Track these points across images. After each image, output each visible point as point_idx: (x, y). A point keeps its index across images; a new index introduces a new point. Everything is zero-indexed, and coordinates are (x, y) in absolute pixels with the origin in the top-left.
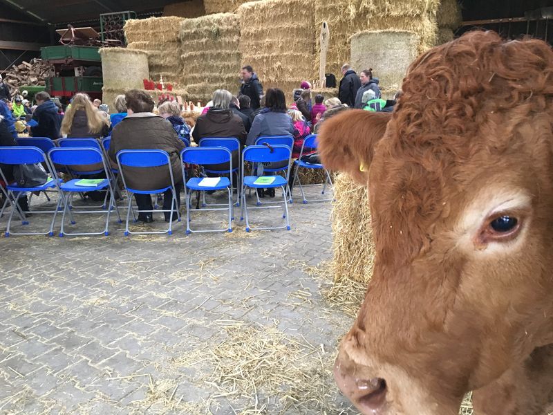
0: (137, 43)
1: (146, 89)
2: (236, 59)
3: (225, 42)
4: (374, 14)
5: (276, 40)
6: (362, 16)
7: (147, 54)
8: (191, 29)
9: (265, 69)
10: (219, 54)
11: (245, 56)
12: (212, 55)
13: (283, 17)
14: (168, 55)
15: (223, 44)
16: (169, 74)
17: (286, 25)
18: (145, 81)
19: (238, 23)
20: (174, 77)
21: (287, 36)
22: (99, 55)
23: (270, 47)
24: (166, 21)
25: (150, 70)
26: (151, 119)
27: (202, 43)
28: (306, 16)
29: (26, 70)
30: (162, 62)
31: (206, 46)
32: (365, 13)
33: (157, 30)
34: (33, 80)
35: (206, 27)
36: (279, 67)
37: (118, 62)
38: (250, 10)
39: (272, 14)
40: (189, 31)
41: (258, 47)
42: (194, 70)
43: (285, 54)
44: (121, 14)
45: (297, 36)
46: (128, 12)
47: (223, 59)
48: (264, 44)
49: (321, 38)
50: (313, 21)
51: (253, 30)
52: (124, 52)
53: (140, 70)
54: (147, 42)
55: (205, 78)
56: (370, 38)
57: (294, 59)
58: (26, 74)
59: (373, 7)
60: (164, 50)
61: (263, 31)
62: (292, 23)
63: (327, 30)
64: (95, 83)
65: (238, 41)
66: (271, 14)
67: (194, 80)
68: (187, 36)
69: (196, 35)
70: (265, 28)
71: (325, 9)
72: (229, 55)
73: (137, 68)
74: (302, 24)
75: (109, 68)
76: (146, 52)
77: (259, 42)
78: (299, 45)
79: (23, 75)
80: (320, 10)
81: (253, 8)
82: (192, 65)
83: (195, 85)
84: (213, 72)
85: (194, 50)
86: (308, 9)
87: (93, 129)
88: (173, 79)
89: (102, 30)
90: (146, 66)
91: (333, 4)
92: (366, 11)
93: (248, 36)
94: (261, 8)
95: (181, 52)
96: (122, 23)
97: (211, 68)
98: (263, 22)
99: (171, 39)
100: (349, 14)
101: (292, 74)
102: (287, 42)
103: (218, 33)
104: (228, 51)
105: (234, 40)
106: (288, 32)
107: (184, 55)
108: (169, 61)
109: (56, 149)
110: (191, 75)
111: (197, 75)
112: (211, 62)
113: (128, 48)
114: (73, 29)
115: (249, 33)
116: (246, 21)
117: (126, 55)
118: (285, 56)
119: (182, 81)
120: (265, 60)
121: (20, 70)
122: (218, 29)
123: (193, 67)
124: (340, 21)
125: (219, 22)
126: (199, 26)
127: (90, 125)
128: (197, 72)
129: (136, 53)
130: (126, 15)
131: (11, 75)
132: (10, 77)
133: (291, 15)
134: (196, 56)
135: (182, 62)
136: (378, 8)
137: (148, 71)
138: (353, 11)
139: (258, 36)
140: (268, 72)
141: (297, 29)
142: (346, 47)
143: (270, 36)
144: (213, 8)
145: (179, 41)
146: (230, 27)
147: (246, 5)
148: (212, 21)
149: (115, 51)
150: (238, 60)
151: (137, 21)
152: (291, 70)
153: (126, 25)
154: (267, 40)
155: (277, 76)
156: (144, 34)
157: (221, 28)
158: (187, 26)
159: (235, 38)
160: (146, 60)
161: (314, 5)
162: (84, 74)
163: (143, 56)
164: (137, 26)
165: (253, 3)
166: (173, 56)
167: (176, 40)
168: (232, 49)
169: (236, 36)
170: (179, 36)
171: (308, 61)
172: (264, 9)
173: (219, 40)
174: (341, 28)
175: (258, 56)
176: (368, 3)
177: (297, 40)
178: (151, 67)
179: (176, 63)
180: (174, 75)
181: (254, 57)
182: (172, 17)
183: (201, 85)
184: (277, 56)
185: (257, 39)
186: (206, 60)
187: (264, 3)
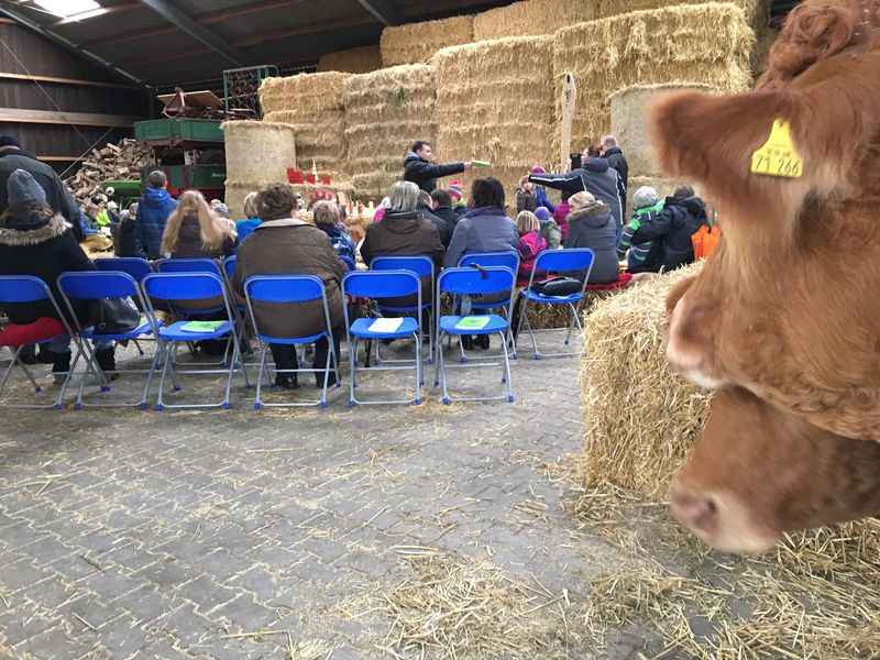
0: (279, 113)
1: (291, 182)
2: (429, 134)
3: (412, 107)
4: (647, 59)
5: (492, 103)
6: (628, 63)
7: (293, 129)
8: (360, 89)
9: (474, 148)
10: (403, 127)
11: (443, 129)
12: (392, 128)
13: (503, 68)
14: (326, 129)
15: (410, 112)
16: (326, 158)
17: (508, 80)
18: (290, 171)
19: (433, 79)
20: (334, 164)
21: (510, 97)
22: (222, 132)
23: (482, 114)
24: (323, 79)
25: (297, 154)
26: (298, 229)
27: (377, 111)
28: (539, 65)
29: (112, 156)
30: (315, 142)
31: (384, 115)
32: (633, 58)
33: (310, 93)
34: (122, 171)
35: (383, 87)
36: (497, 145)
37: (250, 142)
38: (452, 59)
39: (486, 64)
40: (358, 92)
41: (464, 115)
42: (364, 151)
43: (506, 124)
44: (255, 71)
45: (525, 96)
46: (265, 66)
47: (410, 134)
48: (473, 109)
49: (563, 97)
50: (550, 72)
51: (456, 89)
52: (258, 126)
53: (282, 154)
54: (294, 112)
55: (381, 163)
56: (642, 96)
57: (519, 131)
58: (112, 163)
59: (645, 49)
60: (318, 122)
61: (471, 90)
62: (517, 77)
63: (573, 86)
64: (214, 175)
65: (433, 106)
66: (483, 63)
67: (365, 167)
68: (355, 101)
69: (368, 99)
70: (474, 85)
71: (569, 53)
72: (418, 128)
73: (278, 152)
74: (533, 78)
75: (236, 151)
76: (292, 126)
77: (465, 106)
78: (529, 109)
79: (107, 163)
80: (561, 56)
81: (456, 55)
82: (361, 145)
83: (365, 175)
84: (392, 154)
85: (365, 121)
86: (542, 55)
87: (209, 244)
88: (332, 166)
89: (226, 94)
90: (290, 146)
91: (581, 46)
92: (635, 55)
93: (448, 98)
94: (468, 54)
95: (345, 125)
96: (257, 84)
97: (390, 149)
98: (471, 76)
99: (330, 105)
100: (607, 61)
101: (516, 155)
102: (508, 106)
103: (402, 95)
104: (417, 122)
105: (427, 106)
106: (510, 91)
107: (349, 130)
108: (326, 139)
109: (153, 275)
110: (359, 160)
111: (369, 160)
112: (390, 140)
113: (263, 122)
114: (182, 94)
115: (449, 93)
116: (445, 76)
117: (261, 132)
118: (506, 128)
119: (346, 169)
120: (474, 135)
121: (104, 157)
122: (402, 89)
123: (363, 148)
124: (594, 72)
125: (403, 78)
126: (372, 85)
127: (204, 237)
128: (369, 154)
129: (277, 128)
130: (263, 70)
131: (91, 164)
132: (89, 167)
133: (516, 64)
134: (367, 131)
135: (346, 141)
136: (655, 50)
137: (294, 155)
138: (613, 55)
139: (464, 97)
140: (479, 152)
141: (524, 86)
142: (602, 113)
143: (482, 96)
144: (395, 57)
145: (342, 108)
146: (420, 86)
147: (446, 52)
148: (392, 77)
149: (245, 126)
150: (432, 135)
151: (280, 79)
152: (515, 149)
153: (262, 86)
154: (477, 103)
155: (493, 158)
156: (289, 99)
157: (406, 86)
158: (355, 85)
159: (428, 102)
160: (292, 139)
161: (552, 48)
162: (198, 161)
163: (288, 132)
164: (279, 88)
165: (456, 48)
166: (333, 132)
167: (337, 106)
168: (423, 119)
169: (429, 99)
170: (341, 101)
171: (544, 135)
172: (473, 57)
173: (404, 106)
174: (595, 83)
175: (463, 129)
176: (638, 42)
177: (525, 103)
178: (299, 150)
179: (338, 142)
180: (333, 160)
181: (457, 129)
182: (332, 73)
183: (374, 174)
184: (494, 128)
185: (463, 103)
186: (383, 137)
187: (471, 47)
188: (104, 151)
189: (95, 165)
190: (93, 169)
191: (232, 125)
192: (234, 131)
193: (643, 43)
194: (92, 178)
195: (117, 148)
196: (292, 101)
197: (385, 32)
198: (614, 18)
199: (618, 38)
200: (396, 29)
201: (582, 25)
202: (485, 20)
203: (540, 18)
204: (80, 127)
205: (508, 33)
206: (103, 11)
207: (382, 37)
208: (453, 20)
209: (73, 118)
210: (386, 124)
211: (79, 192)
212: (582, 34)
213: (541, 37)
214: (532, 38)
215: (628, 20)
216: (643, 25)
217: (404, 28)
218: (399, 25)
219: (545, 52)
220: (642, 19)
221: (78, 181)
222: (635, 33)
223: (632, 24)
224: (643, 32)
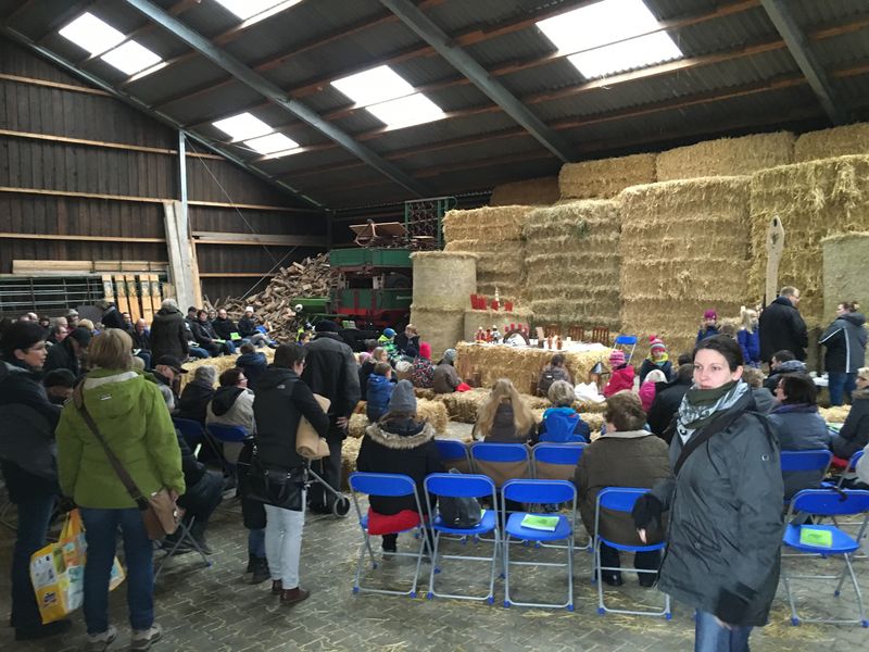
0: (461, 242)
1: (474, 308)
2: (612, 264)
3: (596, 240)
4: (857, 202)
5: (681, 238)
6: (836, 205)
7: (475, 258)
8: (543, 222)
9: (661, 281)
10: (584, 258)
11: (628, 261)
12: (573, 258)
13: (694, 206)
14: (506, 258)
15: (593, 244)
16: (504, 284)
17: (699, 217)
18: (473, 298)
19: (619, 214)
20: (512, 289)
21: (701, 234)
23: (671, 248)
24: (506, 212)
25: (478, 280)
27: (560, 242)
28: (734, 204)
29: (297, 273)
30: (495, 269)
31: (566, 246)
32: (841, 200)
33: (492, 224)
34: (306, 287)
35: (566, 221)
36: (686, 279)
37: (436, 270)
38: (639, 196)
39: (676, 202)
40: (540, 225)
41: (651, 249)
42: (544, 279)
43: (696, 259)
44: (435, 202)
45: (718, 233)
46: (444, 198)
47: (592, 264)
48: (661, 243)
50: (747, 212)
51: (642, 224)
52: (446, 257)
53: (466, 281)
55: (561, 291)
57: (710, 266)
58: (296, 279)
60: (498, 251)
61: (659, 226)
62: (710, 214)
63: (780, 228)
64: (398, 298)
65: (618, 239)
66: (673, 201)
67: (544, 294)
68: (537, 233)
69: (551, 231)
70: (663, 221)
71: (768, 194)
72: (601, 259)
73: (463, 278)
74: (726, 216)
76: (474, 254)
77: (653, 241)
78: (722, 245)
79: (292, 280)
80: (758, 196)
81: (644, 193)
82: (541, 273)
83: (545, 301)
84: (574, 283)
85: (546, 252)
86: (738, 195)
88: (510, 291)
90: (473, 274)
91: (782, 187)
92: (844, 198)
93: (633, 233)
94: (657, 193)
95: (525, 254)
96: (440, 215)
97: (571, 278)
98: (659, 213)
99: (511, 236)
100: (811, 203)
101: (708, 289)
102: (699, 243)
103: (586, 228)
104: (600, 254)
105: (611, 239)
106: (702, 228)
107: (531, 259)
108: (506, 266)
110: (538, 287)
111: (548, 287)
112: (572, 269)
113: (445, 252)
114: (373, 225)
115: (636, 228)
116: (632, 212)
118: (697, 262)
119: (525, 294)
120: (661, 268)
121: (289, 274)
122: (586, 224)
123: (544, 276)
124: (797, 213)
125: (587, 213)
126: (555, 219)
128: (549, 282)
129: (462, 257)
130: (443, 201)
131: (278, 280)
133: (709, 203)
134: (548, 260)
135: (526, 268)
136: (865, 193)
137: (475, 281)
138: (819, 198)
139: (650, 232)
140: (666, 284)
141: (717, 223)
142: (807, 252)
143: (670, 233)
144: (573, 191)
145: (524, 239)
146: (604, 220)
147: (633, 190)
148: (576, 212)
149: (433, 257)
150: (616, 266)
151: (463, 212)
152: (706, 283)
153: (445, 218)
154: (665, 238)
155: (682, 291)
156: (471, 229)
157: (590, 221)
158: (538, 218)
159: (613, 236)
160: (474, 267)
161: (749, 189)
162: (385, 286)
163: (472, 261)
164: (462, 219)
165: (643, 187)
166: (513, 260)
167: (518, 237)
168: (606, 251)
169: (614, 232)
170: (523, 233)
171: (738, 270)
172: (662, 195)
173: (587, 238)
174: (797, 223)
175: (649, 262)
176: (847, 186)
177: (718, 239)
178: (480, 275)
179: (517, 269)
180: (511, 286)
181: (642, 262)
182: (514, 206)
183: (554, 301)
184: (683, 262)
185: (650, 237)
186: (564, 266)
187: (662, 185)
188: (290, 269)
189: (282, 281)
190: (280, 285)
191: (422, 256)
192: (424, 261)
193: (853, 187)
194: (279, 293)
195: (301, 266)
196: (474, 232)
197: (564, 168)
198: (819, 162)
199: (823, 181)
200: (576, 165)
201: (783, 167)
202: (668, 159)
203: (729, 157)
204: (270, 247)
205: (701, 173)
206: (301, 150)
207: (561, 173)
208: (634, 158)
209: (264, 239)
211: (268, 307)
212: (783, 176)
213: (737, 178)
214: (728, 178)
215: (834, 164)
216: (852, 170)
217: (584, 165)
218: (578, 162)
219: (742, 194)
220: (850, 163)
221: (267, 295)
222: (843, 177)
223: (840, 168)
224: (852, 176)
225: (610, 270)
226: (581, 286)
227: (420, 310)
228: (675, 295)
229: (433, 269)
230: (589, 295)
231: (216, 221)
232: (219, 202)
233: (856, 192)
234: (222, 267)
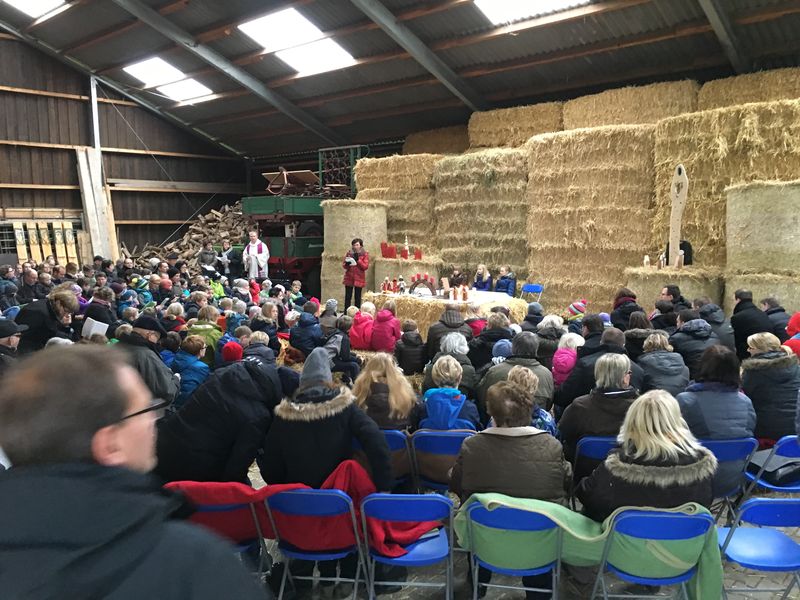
0: (373, 190)
1: (384, 256)
2: (520, 213)
3: (504, 189)
4: (760, 150)
5: (586, 187)
6: (740, 153)
7: (386, 206)
8: (452, 171)
9: (567, 229)
10: (493, 207)
11: (535, 210)
12: (482, 207)
13: (600, 155)
14: (415, 206)
15: (501, 193)
16: (415, 232)
17: (604, 166)
18: (383, 246)
19: (526, 163)
21: (606, 182)
22: (321, 209)
23: (576, 197)
24: (415, 160)
25: (388, 228)
27: (468, 191)
28: (639, 153)
30: (406, 217)
31: (475, 195)
33: (402, 173)
35: (475, 169)
36: (592, 228)
37: (347, 219)
38: (546, 145)
39: (581, 150)
40: (449, 174)
41: (557, 197)
42: (453, 227)
43: (601, 208)
44: (348, 150)
45: (623, 181)
46: (358, 146)
47: (499, 213)
48: (566, 192)
50: (651, 160)
51: (549, 173)
52: (356, 205)
53: (376, 229)
54: (387, 189)
55: (470, 239)
57: (616, 215)
60: (409, 199)
61: (565, 175)
62: (615, 163)
63: (685, 179)
64: (311, 246)
65: (525, 188)
66: (579, 150)
67: (453, 242)
68: (446, 181)
69: (460, 180)
70: (568, 170)
71: (672, 142)
72: (509, 208)
73: (373, 228)
74: (631, 165)
76: (384, 203)
77: (558, 189)
80: (663, 144)
81: (551, 142)
82: (451, 222)
83: (454, 250)
84: (482, 231)
85: (455, 201)
86: (643, 143)
88: (421, 239)
89: (320, 168)
90: (383, 222)
91: (686, 136)
92: (747, 146)
93: (540, 181)
94: (563, 141)
95: (435, 203)
96: (351, 162)
97: (480, 226)
98: (565, 161)
99: (421, 184)
100: (715, 151)
101: (612, 238)
102: (604, 190)
103: (494, 177)
104: (507, 203)
105: (518, 188)
106: (607, 177)
107: (439, 208)
108: (416, 214)
110: (448, 235)
111: (458, 236)
112: (480, 218)
113: (356, 201)
114: (285, 173)
115: (542, 177)
116: (539, 160)
117: (358, 210)
118: (602, 211)
120: (567, 217)
121: (208, 221)
122: (493, 172)
123: (453, 224)
124: (700, 161)
125: (495, 161)
126: (463, 167)
128: (458, 231)
129: (372, 206)
130: (356, 150)
131: (196, 228)
132: (195, 231)
133: (614, 151)
134: (457, 208)
135: (436, 217)
136: (769, 141)
137: (385, 230)
138: (722, 147)
139: (555, 181)
140: (571, 233)
141: (622, 172)
142: (709, 201)
143: (576, 181)
144: (482, 139)
145: (433, 187)
146: (512, 169)
147: (540, 138)
148: (484, 161)
150: (523, 215)
151: (374, 160)
152: (611, 232)
153: (357, 166)
154: (571, 187)
155: (587, 240)
156: (382, 177)
157: (498, 169)
158: (447, 167)
159: (520, 184)
160: (384, 215)
161: (653, 137)
162: (298, 234)
163: (382, 209)
164: (373, 167)
165: (550, 135)
166: (423, 208)
167: (428, 185)
168: (513, 199)
169: (521, 181)
170: (433, 181)
171: (641, 219)
172: (568, 144)
173: (495, 187)
174: (701, 172)
175: (555, 210)
176: (751, 134)
177: (623, 188)
178: (390, 223)
179: (427, 218)
180: (422, 234)
181: (549, 211)
182: (424, 155)
183: (463, 249)
184: (588, 211)
185: (555, 186)
186: (473, 214)
187: (568, 134)
188: (208, 217)
189: (200, 229)
190: (198, 232)
191: (332, 204)
192: (334, 209)
193: (756, 135)
194: (197, 240)
195: (219, 214)
196: (384, 181)
197: (473, 116)
198: (723, 110)
199: (727, 129)
200: (485, 114)
201: (687, 115)
202: (574, 107)
203: (633, 105)
204: (188, 195)
205: (607, 122)
206: (215, 97)
207: (470, 121)
208: (541, 107)
209: (182, 187)
210: (476, 203)
211: (186, 254)
212: (688, 125)
213: (641, 126)
214: (632, 126)
215: (738, 112)
216: (756, 117)
217: (493, 113)
218: (487, 110)
219: (646, 142)
220: (755, 111)
221: (184, 243)
222: (747, 125)
223: (743, 116)
224: (755, 125)
225: (517, 219)
226: (489, 235)
227: (331, 258)
228: (580, 244)
229: (344, 218)
230: (497, 243)
231: (132, 168)
232: (135, 149)
233: (759, 140)
234: (139, 213)
